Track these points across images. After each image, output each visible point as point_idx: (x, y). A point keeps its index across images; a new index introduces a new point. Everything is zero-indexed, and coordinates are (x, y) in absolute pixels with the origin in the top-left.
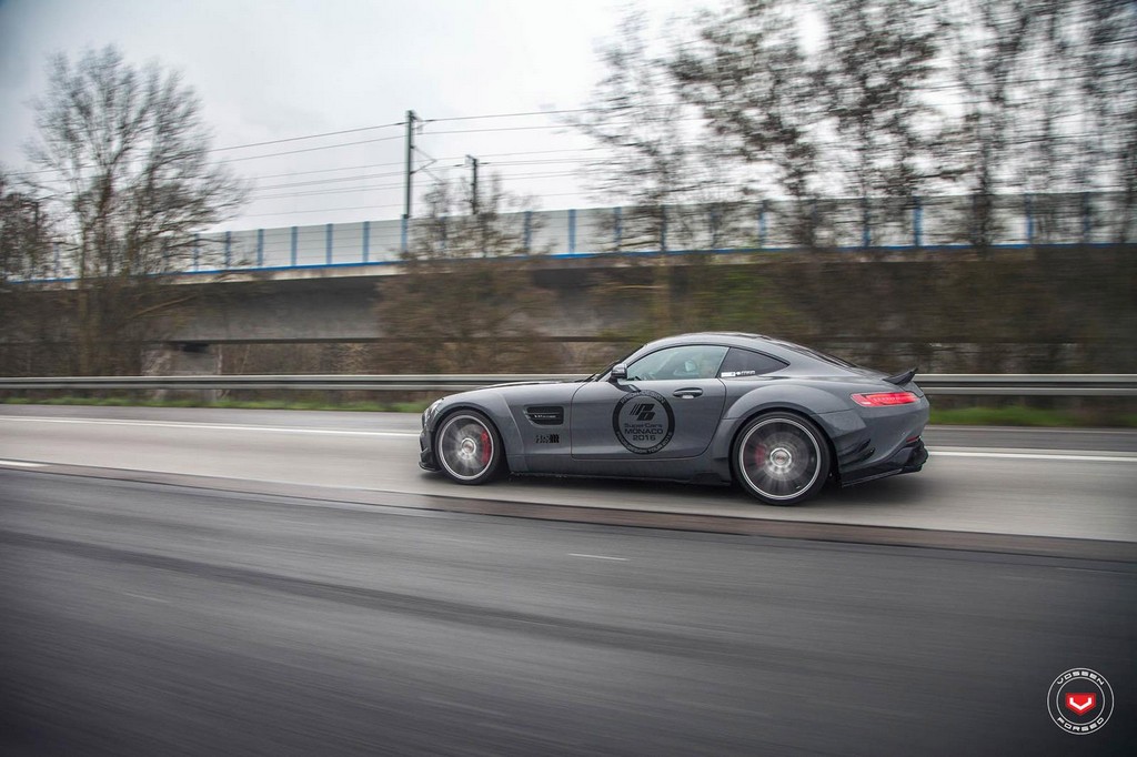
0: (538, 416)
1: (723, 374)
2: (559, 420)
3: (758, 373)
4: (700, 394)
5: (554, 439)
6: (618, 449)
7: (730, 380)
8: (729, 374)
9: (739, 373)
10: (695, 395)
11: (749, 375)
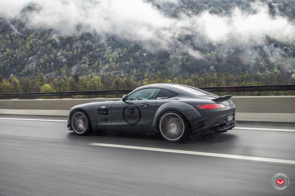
0: (101, 112)
1: (157, 98)
2: (107, 114)
3: (168, 98)
4: (149, 105)
5: (106, 120)
6: (125, 123)
7: (159, 100)
8: (159, 98)
9: (162, 98)
10: (148, 105)
11: (166, 98)
